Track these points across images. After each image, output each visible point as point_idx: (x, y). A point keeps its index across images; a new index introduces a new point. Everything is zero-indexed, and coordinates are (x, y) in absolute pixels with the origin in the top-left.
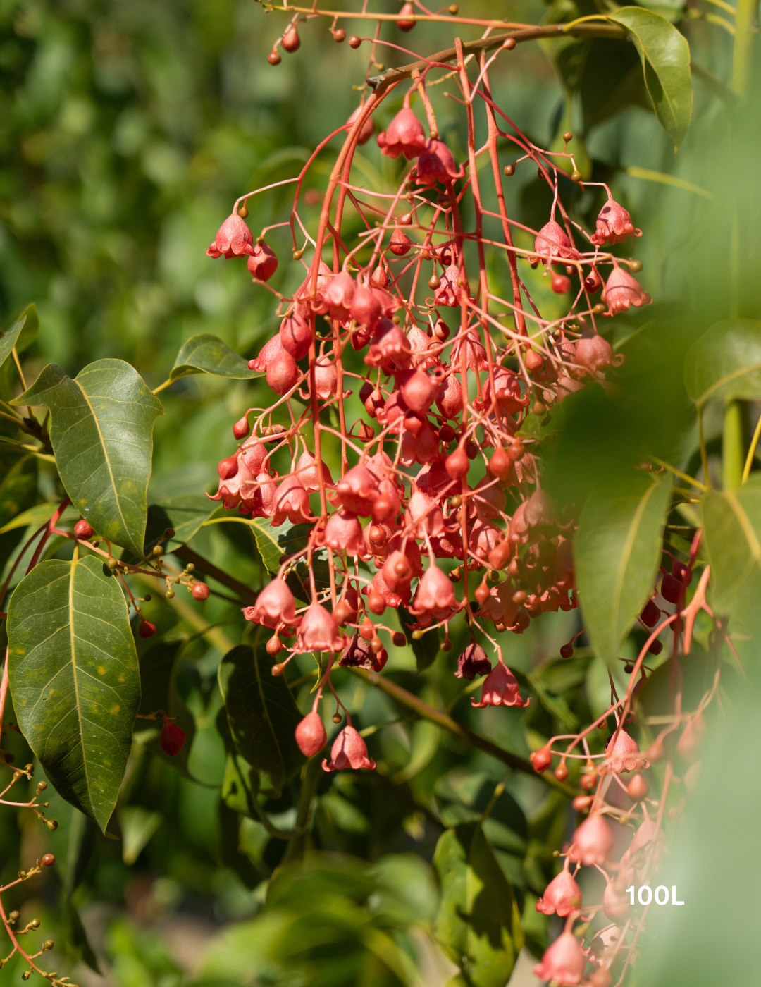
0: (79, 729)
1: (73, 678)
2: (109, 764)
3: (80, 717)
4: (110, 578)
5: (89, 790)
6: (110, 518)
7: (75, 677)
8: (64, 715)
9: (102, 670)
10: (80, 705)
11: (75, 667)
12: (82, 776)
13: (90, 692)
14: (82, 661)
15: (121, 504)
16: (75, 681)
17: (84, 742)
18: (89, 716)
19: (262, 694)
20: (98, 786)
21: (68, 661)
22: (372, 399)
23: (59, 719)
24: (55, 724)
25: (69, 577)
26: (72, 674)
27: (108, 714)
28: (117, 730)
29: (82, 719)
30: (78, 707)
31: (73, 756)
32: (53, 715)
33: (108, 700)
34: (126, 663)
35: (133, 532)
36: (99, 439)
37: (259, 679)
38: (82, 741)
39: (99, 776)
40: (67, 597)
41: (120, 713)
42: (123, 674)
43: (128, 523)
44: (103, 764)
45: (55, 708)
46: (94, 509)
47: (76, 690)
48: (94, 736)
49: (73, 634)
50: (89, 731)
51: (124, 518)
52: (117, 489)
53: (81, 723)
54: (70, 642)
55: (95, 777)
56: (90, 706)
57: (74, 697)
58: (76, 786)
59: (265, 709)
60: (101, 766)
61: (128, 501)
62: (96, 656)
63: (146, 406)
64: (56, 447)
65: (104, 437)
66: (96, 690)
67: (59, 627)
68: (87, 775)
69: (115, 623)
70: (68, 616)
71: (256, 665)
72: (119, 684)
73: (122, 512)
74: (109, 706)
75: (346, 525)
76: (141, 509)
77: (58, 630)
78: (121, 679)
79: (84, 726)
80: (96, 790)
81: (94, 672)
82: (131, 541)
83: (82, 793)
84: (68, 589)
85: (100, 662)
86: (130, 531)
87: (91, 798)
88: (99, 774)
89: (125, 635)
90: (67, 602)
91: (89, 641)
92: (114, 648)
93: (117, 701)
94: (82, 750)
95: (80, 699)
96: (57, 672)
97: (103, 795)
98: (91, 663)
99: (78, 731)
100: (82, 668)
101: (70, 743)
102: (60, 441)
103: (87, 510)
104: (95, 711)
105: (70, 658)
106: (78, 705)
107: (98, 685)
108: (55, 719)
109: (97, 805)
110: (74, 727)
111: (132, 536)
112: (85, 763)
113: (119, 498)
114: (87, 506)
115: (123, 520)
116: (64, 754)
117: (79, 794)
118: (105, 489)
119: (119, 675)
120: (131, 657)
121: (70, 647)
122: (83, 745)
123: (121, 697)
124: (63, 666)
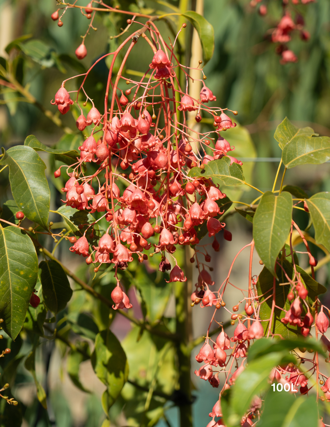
0: (11, 297)
1: (9, 276)
2: (21, 311)
3: (11, 292)
4: (25, 235)
5: (11, 322)
6: (32, 211)
7: (10, 276)
8: (6, 291)
9: (22, 273)
10: (12, 287)
11: (10, 272)
12: (10, 316)
13: (16, 282)
14: (13, 269)
15: (37, 205)
16: (10, 278)
17: (13, 302)
18: (15, 291)
19: (52, 281)
20: (16, 320)
21: (7, 269)
22: (124, 162)
23: (5, 293)
24: (3, 295)
25: (3, 235)
26: (8, 275)
27: (23, 291)
28: (26, 297)
29: (12, 293)
30: (11, 288)
31: (8, 308)
32: (3, 291)
33: (23, 285)
34: (33, 269)
35: (42, 216)
36: (24, 178)
37: (51, 275)
38: (11, 302)
39: (17, 316)
40: (4, 243)
41: (28, 290)
42: (31, 274)
43: (40, 213)
44: (19, 311)
45: (3, 289)
46: (26, 207)
47: (10, 281)
48: (17, 300)
49: (8, 259)
50: (15, 298)
51: (39, 210)
52: (35, 199)
53: (11, 295)
54: (7, 262)
55: (15, 316)
56: (16, 287)
57: (9, 284)
58: (7, 320)
59: (54, 287)
60: (18, 312)
61: (41, 204)
62: (20, 267)
63: (41, 165)
64: (11, 182)
65: (26, 178)
66: (19, 281)
67: (3, 255)
68: (12, 316)
69: (29, 253)
70: (5, 251)
71: (49, 269)
72: (29, 278)
73: (38, 208)
74: (24, 287)
75: (132, 212)
76: (47, 207)
77: (3, 257)
78: (30, 276)
79: (13, 296)
80: (15, 322)
81: (18, 274)
82: (40, 220)
83: (8, 323)
84: (3, 240)
85: (22, 270)
86: (40, 216)
87: (11, 325)
88: (17, 315)
89: (34, 258)
90: (4, 245)
91: (16, 261)
92: (28, 264)
93: (27, 285)
94: (11, 306)
95: (12, 285)
96: (3, 274)
97: (17, 323)
98: (17, 270)
99: (10, 298)
100: (12, 272)
101: (8, 303)
102: (13, 180)
103: (23, 207)
104: (18, 290)
105: (7, 268)
106: (11, 287)
107: (19, 279)
108: (3, 293)
109: (13, 328)
110: (9, 296)
111: (41, 218)
112: (12, 311)
113: (36, 203)
114: (23, 206)
115: (38, 212)
116: (6, 307)
117: (7, 324)
118: (30, 199)
119: (29, 274)
120: (35, 267)
121: (7, 263)
122: (12, 303)
123: (29, 283)
124: (5, 271)
